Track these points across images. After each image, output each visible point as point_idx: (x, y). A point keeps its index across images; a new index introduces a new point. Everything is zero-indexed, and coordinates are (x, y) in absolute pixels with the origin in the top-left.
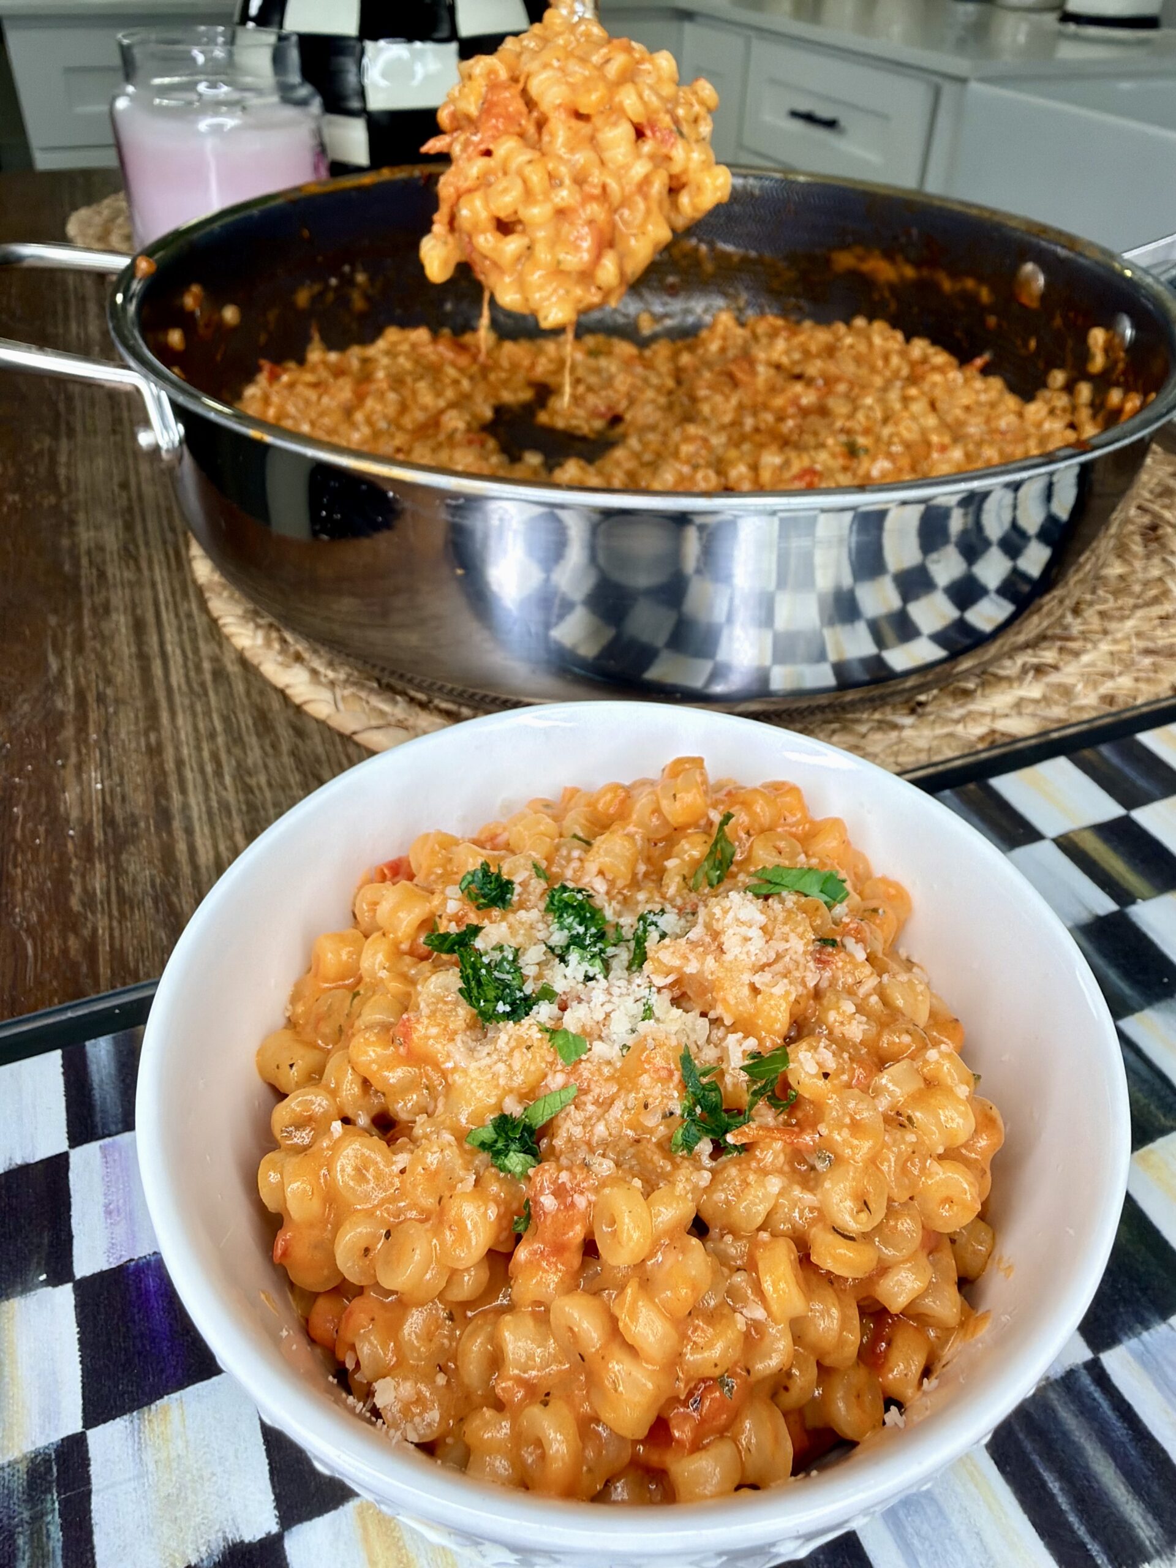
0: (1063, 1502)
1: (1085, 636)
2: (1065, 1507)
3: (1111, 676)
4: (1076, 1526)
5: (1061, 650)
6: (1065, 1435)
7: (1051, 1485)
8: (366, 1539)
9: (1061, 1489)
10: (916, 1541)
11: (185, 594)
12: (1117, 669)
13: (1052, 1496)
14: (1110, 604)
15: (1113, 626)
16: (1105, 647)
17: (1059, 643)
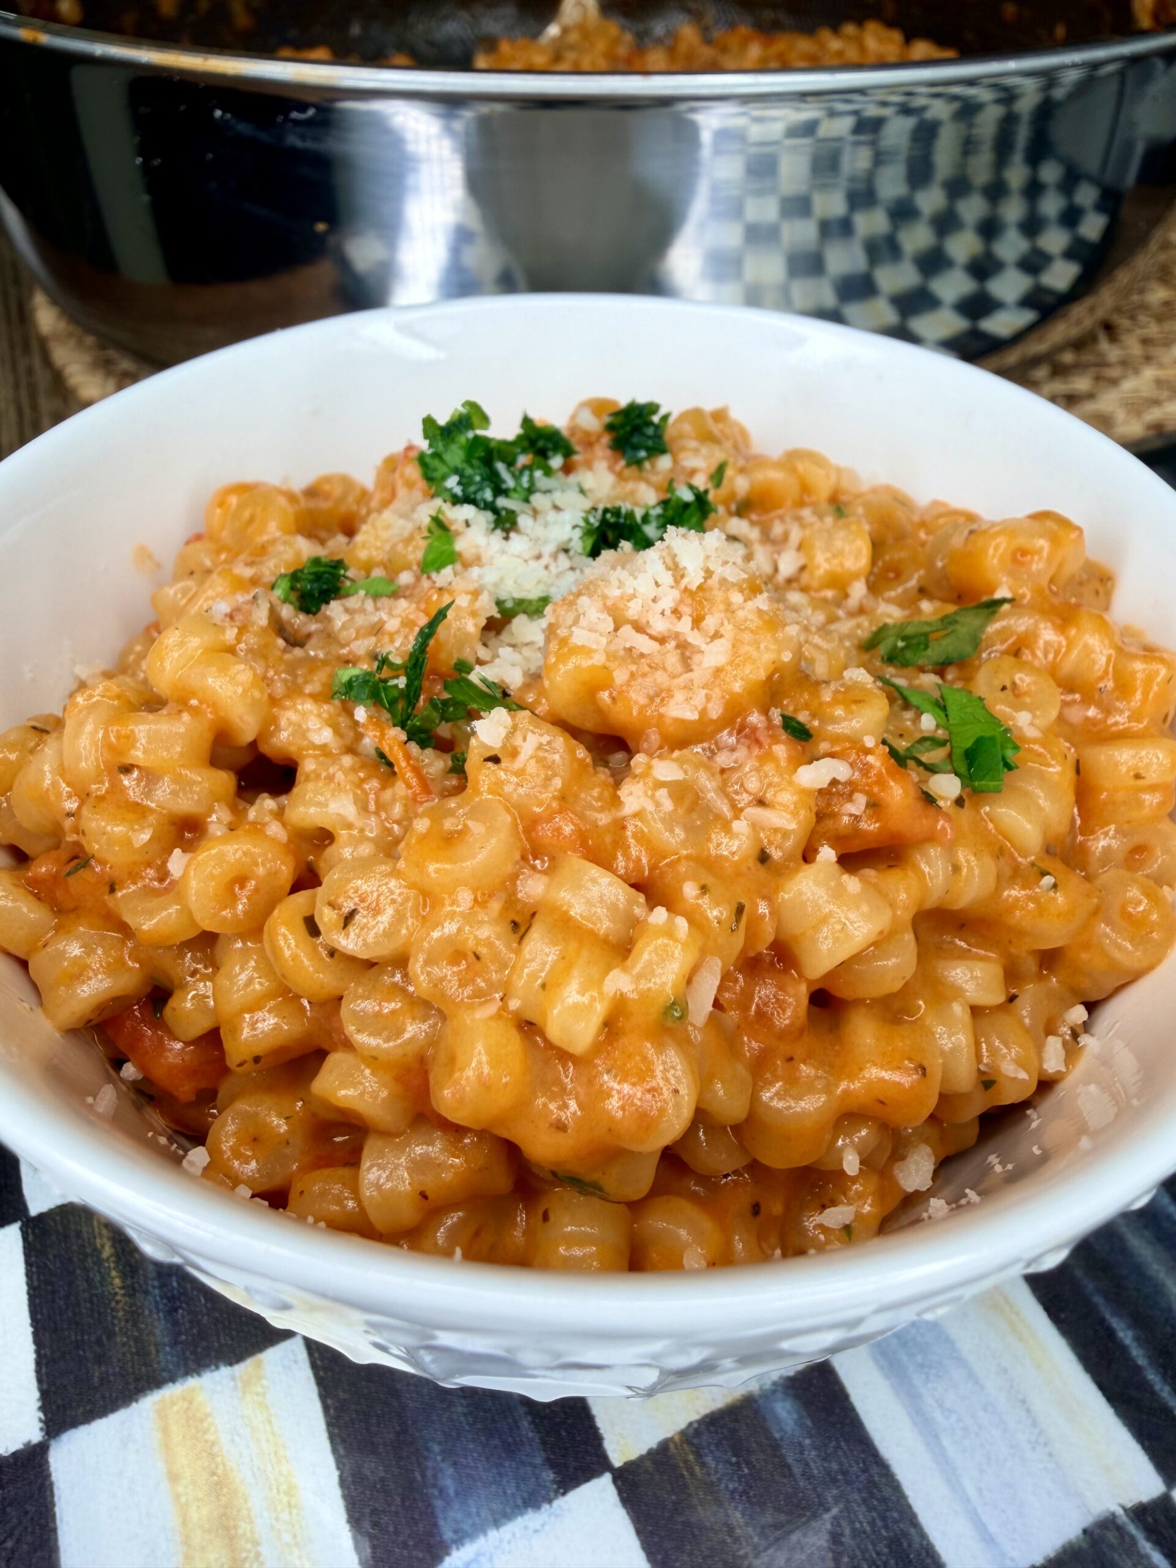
0: (1138, 1355)
1: (1124, 363)
2: (1142, 1361)
3: (1156, 402)
4: (1157, 1387)
5: (1098, 378)
6: (1139, 1270)
7: (1121, 1334)
8: (167, 1447)
9: (1137, 1339)
10: (938, 1416)
11: (27, 349)
12: (1165, 394)
13: (1123, 1349)
14: (1153, 330)
15: (1157, 351)
16: (1149, 373)
17: (1093, 370)
